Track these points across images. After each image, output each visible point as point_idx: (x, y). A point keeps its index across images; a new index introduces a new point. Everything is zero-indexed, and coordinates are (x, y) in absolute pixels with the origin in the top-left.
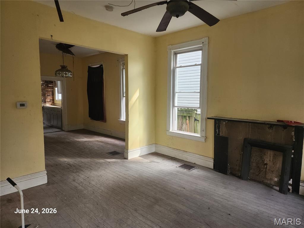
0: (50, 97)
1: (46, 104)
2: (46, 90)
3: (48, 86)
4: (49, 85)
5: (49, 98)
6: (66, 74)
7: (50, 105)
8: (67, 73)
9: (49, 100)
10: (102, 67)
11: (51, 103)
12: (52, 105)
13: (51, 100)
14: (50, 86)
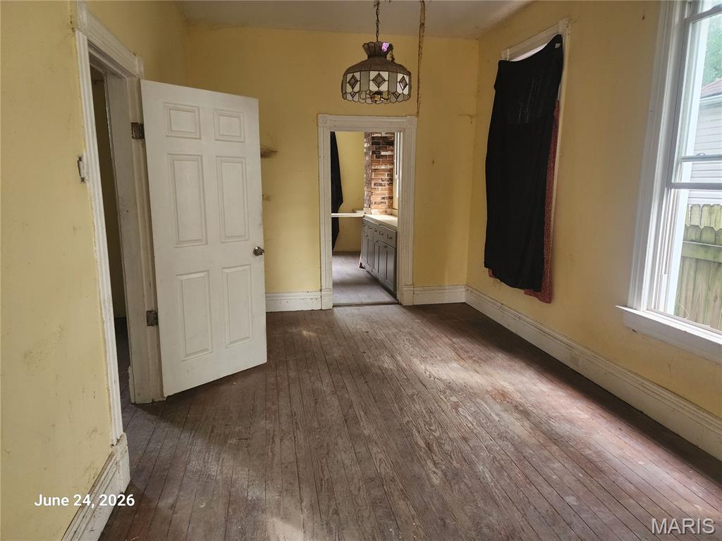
0: (382, 190)
1: (372, 211)
2: (373, 168)
3: (379, 156)
4: (383, 153)
5: (380, 192)
6: (379, 81)
7: (381, 213)
8: (385, 75)
9: (379, 199)
10: (557, 45)
11: (384, 207)
12: (386, 213)
13: (384, 198)
14: (386, 156)
